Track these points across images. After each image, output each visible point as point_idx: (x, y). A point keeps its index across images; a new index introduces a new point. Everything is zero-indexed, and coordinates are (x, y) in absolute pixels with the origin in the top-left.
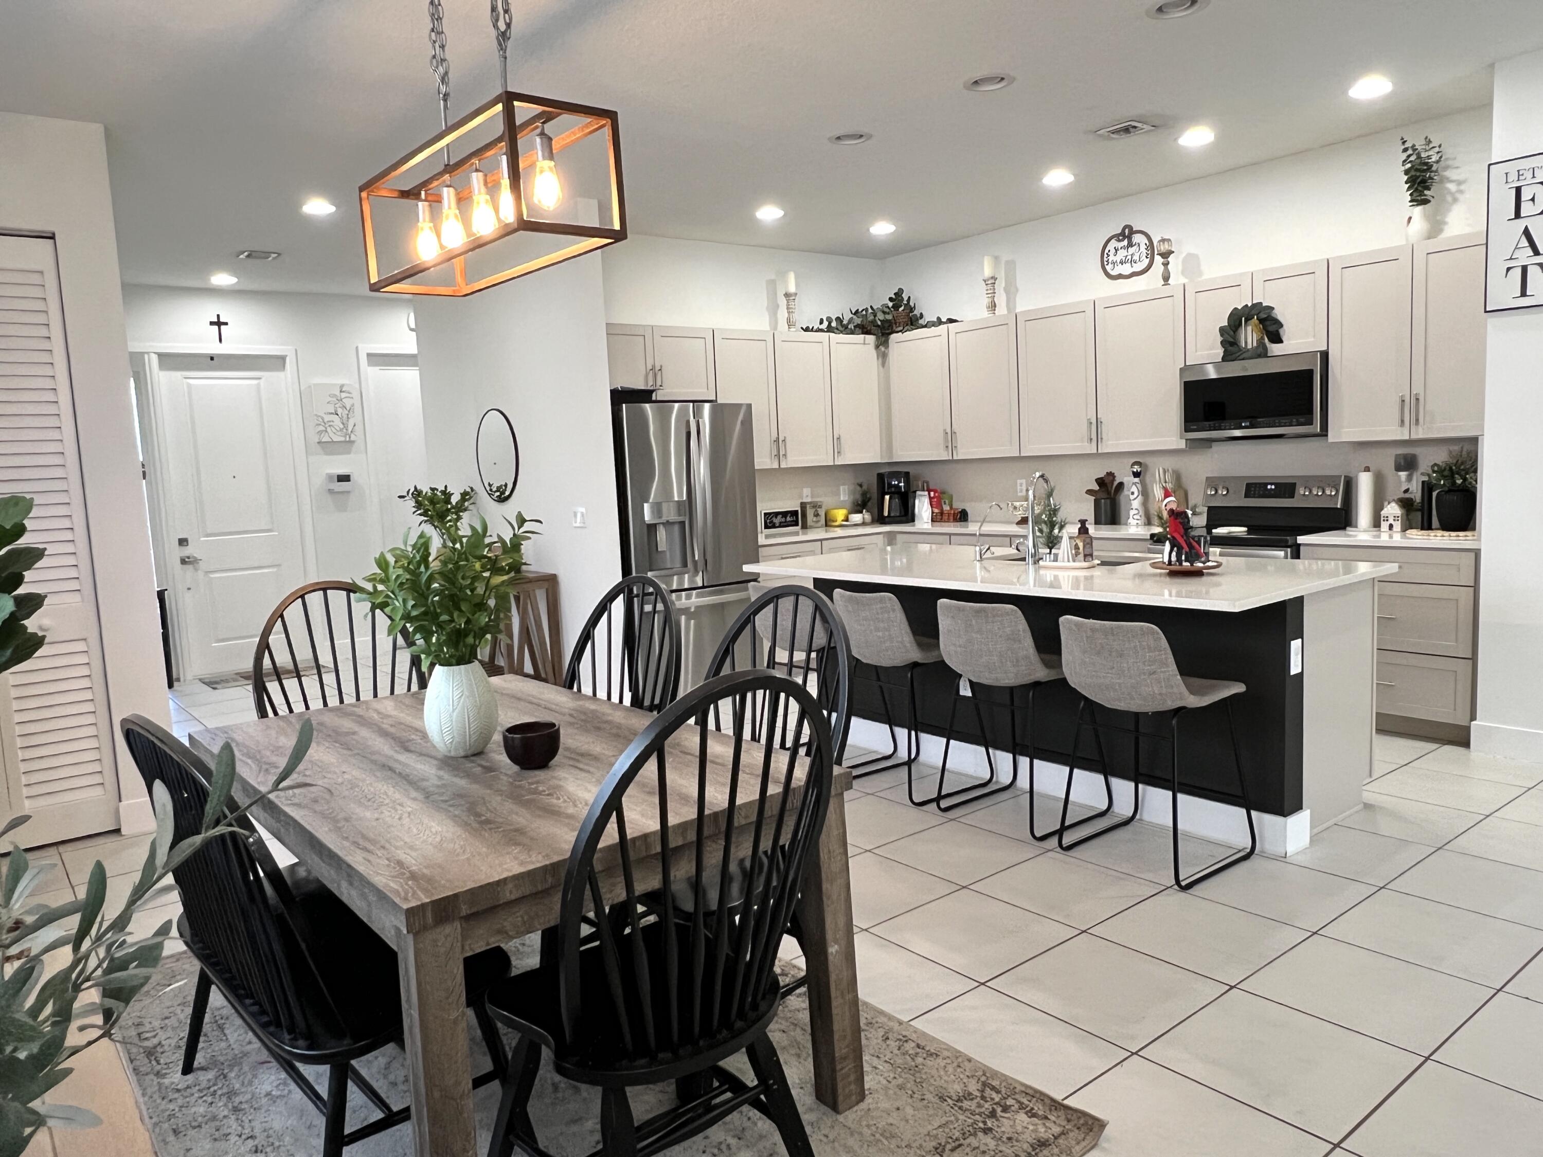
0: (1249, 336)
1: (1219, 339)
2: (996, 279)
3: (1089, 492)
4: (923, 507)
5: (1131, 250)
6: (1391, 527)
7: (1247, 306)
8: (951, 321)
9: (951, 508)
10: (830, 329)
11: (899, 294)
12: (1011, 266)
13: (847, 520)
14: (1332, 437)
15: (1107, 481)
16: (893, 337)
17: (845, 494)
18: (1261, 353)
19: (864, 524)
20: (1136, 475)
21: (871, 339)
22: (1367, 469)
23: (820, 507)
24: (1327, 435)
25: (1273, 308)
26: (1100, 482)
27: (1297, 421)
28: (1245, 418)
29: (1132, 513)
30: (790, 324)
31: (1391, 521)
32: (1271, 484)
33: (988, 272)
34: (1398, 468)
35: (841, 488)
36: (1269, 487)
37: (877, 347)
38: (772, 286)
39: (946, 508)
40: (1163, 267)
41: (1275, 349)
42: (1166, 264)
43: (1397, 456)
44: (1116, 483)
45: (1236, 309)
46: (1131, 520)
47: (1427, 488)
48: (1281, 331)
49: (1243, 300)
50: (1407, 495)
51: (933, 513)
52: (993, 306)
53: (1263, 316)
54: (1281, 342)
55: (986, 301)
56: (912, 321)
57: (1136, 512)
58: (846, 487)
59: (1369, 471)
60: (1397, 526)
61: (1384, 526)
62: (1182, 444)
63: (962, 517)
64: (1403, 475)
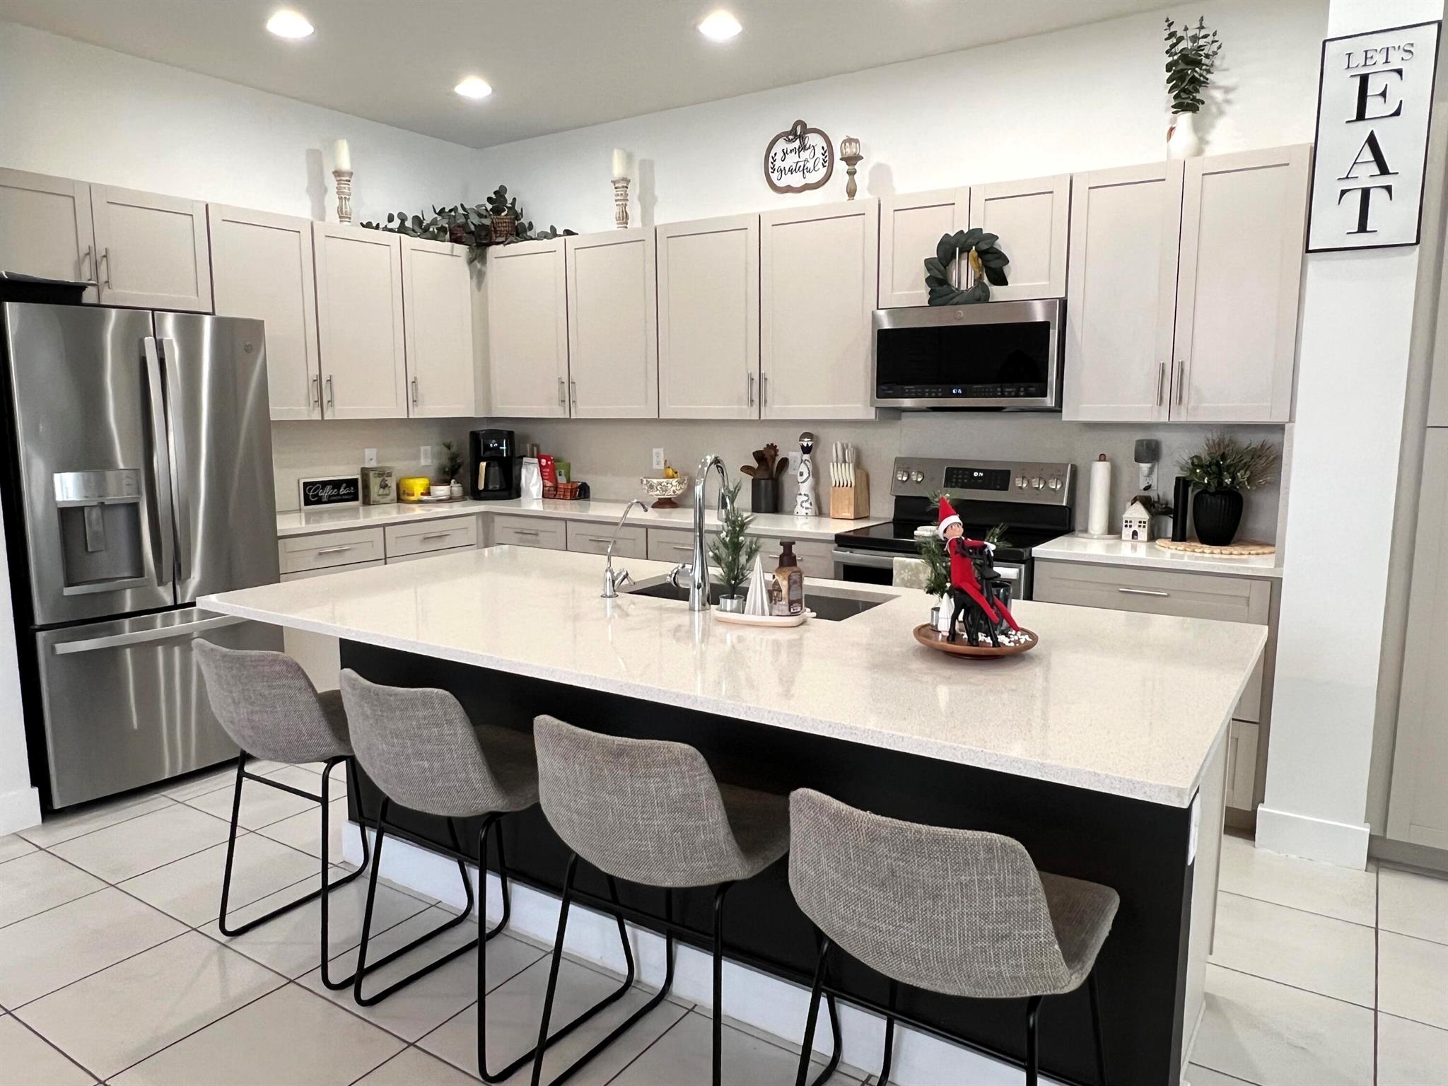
0: (964, 274)
1: (923, 274)
2: (628, 181)
3: (746, 469)
4: (531, 478)
5: (805, 155)
6: (1135, 533)
7: (962, 231)
8: (568, 233)
9: (568, 481)
10: (402, 229)
11: (500, 193)
12: (647, 168)
13: (428, 493)
14: (1067, 415)
15: (767, 456)
16: (493, 251)
17: (427, 457)
18: (980, 296)
19: (451, 499)
20: (806, 450)
21: (461, 250)
22: (1102, 458)
23: (389, 475)
24: (1061, 411)
25: (997, 238)
26: (759, 456)
27: (1026, 390)
28: (956, 383)
29: (800, 499)
30: (343, 216)
31: (1134, 527)
32: (979, 471)
33: (618, 170)
34: (1138, 459)
35: (422, 448)
36: (976, 474)
37: (471, 262)
38: (315, 159)
39: (562, 480)
40: (847, 177)
41: (998, 292)
42: (852, 173)
43: (1140, 443)
44: (778, 459)
45: (947, 235)
46: (798, 508)
47: (1182, 485)
48: (1006, 269)
49: (956, 224)
50: (1146, 493)
51: (544, 486)
52: (624, 218)
53: (984, 246)
54: (1006, 284)
55: (616, 210)
56: (519, 232)
57: (806, 498)
58: (429, 448)
59: (1105, 460)
60: (1143, 534)
61: (1126, 533)
62: (871, 414)
63: (582, 492)
64: (1145, 467)
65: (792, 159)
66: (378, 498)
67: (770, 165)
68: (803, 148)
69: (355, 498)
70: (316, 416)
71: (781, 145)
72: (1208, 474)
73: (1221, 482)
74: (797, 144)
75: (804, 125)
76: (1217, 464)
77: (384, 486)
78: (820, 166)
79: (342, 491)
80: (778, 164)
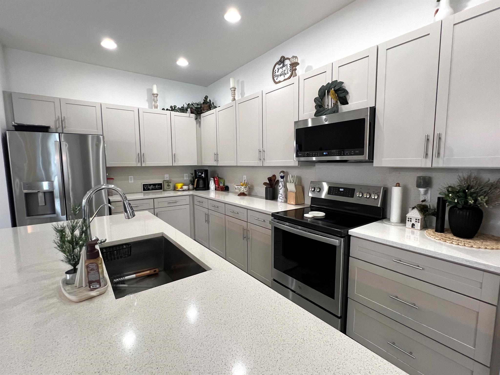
2: (235, 88)
3: (265, 184)
4: (212, 184)
5: (284, 68)
6: (413, 225)
7: (329, 83)
9: (224, 185)
10: (172, 110)
11: (206, 98)
13: (182, 188)
14: (376, 163)
15: (272, 179)
16: (202, 115)
18: (335, 110)
19: (189, 190)
20: (282, 177)
21: (193, 115)
22: (398, 185)
23: (170, 182)
24: (373, 162)
25: (343, 83)
26: (270, 179)
27: (354, 152)
28: (326, 150)
30: (155, 107)
31: (413, 222)
32: (342, 188)
33: (232, 85)
34: (419, 186)
36: (341, 190)
37: (196, 119)
39: (221, 185)
41: (344, 108)
43: (419, 178)
44: (276, 180)
45: (323, 86)
46: (279, 199)
47: (441, 202)
48: (348, 97)
50: (424, 203)
51: (215, 187)
52: (234, 100)
53: (337, 88)
54: (347, 103)
55: (231, 98)
56: (210, 108)
59: (399, 186)
60: (418, 225)
61: (409, 224)
63: (226, 189)
64: (422, 190)
65: (281, 70)
66: (167, 189)
67: (274, 75)
68: (284, 66)
69: (161, 189)
70: (139, 165)
71: (277, 66)
72: (458, 197)
73: (466, 202)
74: (282, 65)
75: (284, 57)
76: (464, 191)
77: (169, 186)
78: (289, 71)
79: (156, 187)
80: (277, 74)
